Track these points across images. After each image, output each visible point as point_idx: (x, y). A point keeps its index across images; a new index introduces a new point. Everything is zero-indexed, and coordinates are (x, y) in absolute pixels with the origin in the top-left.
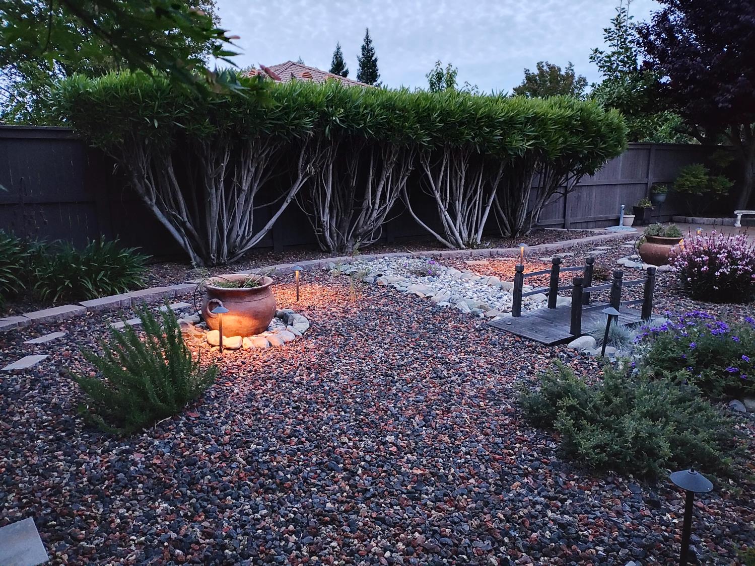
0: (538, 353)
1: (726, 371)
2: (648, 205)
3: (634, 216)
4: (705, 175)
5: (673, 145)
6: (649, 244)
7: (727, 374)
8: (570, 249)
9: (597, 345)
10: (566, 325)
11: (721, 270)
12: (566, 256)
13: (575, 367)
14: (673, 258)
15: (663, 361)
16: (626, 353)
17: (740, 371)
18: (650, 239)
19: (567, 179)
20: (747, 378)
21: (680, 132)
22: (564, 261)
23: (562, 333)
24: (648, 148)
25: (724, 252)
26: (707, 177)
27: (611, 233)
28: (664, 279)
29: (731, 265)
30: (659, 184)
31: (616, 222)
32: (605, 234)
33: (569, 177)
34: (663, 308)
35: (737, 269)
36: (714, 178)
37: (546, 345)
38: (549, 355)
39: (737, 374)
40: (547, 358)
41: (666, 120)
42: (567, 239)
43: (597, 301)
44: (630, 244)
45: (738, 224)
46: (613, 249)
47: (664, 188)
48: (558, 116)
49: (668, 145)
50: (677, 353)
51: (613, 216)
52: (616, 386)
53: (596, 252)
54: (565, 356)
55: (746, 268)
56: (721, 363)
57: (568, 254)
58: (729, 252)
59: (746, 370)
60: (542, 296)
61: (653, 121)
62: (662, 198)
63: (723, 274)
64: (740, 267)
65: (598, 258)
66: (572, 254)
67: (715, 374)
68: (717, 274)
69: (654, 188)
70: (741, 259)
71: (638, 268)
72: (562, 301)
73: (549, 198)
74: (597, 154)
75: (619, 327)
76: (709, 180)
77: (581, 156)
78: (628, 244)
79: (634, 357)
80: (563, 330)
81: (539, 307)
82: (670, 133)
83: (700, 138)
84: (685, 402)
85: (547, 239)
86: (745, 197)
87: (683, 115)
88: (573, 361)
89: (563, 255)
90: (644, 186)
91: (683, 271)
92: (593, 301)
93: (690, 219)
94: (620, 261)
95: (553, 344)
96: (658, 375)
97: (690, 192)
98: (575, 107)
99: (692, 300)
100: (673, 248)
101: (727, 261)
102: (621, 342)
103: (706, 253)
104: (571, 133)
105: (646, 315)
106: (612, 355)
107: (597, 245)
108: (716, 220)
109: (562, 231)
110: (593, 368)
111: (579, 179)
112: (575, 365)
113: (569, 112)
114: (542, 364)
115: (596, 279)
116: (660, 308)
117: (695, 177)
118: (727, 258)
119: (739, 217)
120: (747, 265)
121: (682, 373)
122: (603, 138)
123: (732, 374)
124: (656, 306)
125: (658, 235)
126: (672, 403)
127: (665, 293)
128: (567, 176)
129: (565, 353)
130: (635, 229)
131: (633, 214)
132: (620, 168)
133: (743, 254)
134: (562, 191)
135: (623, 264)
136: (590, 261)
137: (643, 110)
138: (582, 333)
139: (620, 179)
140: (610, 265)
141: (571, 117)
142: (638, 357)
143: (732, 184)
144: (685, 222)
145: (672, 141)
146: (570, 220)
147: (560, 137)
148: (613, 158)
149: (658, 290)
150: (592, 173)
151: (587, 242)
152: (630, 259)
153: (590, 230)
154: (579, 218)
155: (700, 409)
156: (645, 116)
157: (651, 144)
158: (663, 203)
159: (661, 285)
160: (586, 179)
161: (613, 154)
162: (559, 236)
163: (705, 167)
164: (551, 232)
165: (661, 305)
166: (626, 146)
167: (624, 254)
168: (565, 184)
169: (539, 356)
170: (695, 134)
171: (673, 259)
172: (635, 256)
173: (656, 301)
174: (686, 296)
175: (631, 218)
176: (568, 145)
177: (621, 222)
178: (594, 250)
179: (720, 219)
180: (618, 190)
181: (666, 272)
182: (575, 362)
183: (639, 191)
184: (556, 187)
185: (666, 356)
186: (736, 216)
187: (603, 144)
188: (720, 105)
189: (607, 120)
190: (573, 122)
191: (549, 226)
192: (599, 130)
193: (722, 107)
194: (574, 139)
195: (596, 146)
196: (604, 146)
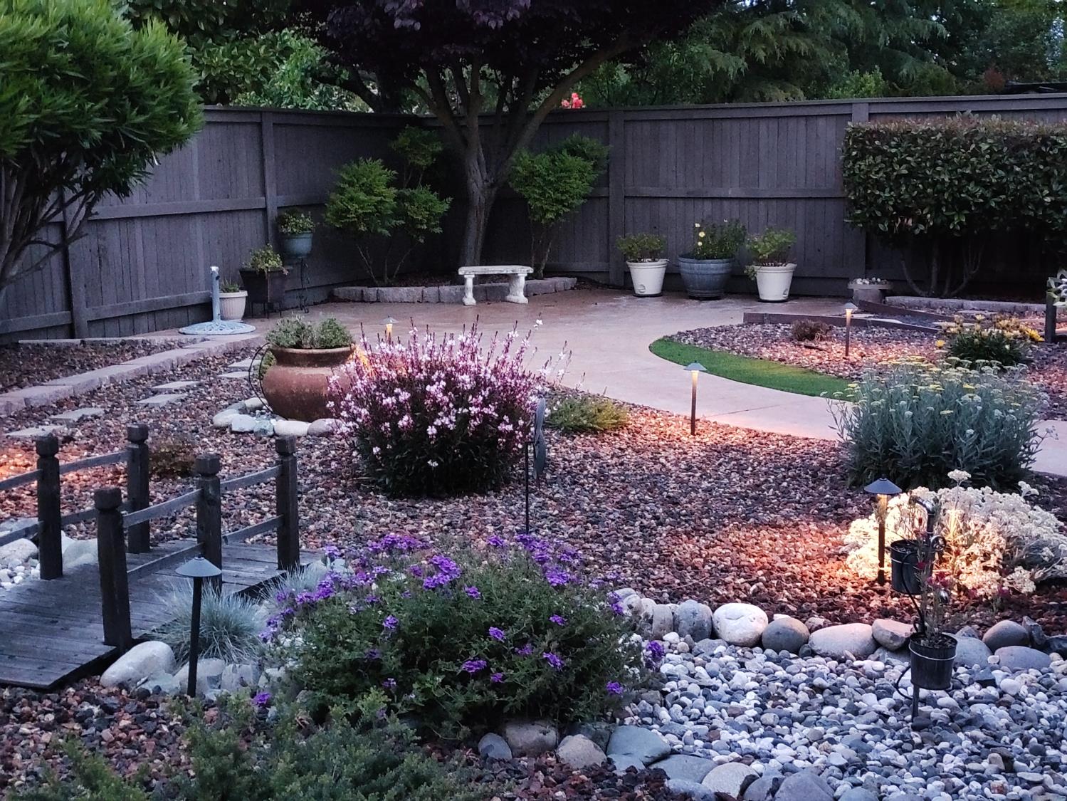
0: (22, 719)
1: (464, 672)
2: (275, 263)
3: (245, 294)
4: (388, 186)
5: (311, 113)
6: (282, 369)
7: (464, 678)
8: (93, 395)
9: (177, 661)
10: (91, 621)
11: (438, 422)
12: (82, 420)
13: (123, 735)
14: (337, 398)
15: (333, 673)
16: (248, 668)
17: (489, 665)
18: (283, 358)
19: (62, 205)
20: (504, 678)
21: (324, 80)
22: (79, 433)
23: (82, 646)
24: (255, 118)
25: (439, 379)
26: (393, 191)
27: (194, 342)
28: (326, 454)
29: (456, 407)
30: (293, 210)
31: (205, 311)
32: (181, 345)
33: (67, 199)
34: (327, 530)
35: (467, 418)
36: (407, 192)
37: (41, 691)
38: (51, 717)
39: (486, 672)
40: (47, 728)
41: (286, 51)
42: (83, 369)
43: (170, 537)
44: (243, 369)
45: (470, 299)
46: (200, 385)
47: (305, 221)
48: (8, 35)
49: (297, 112)
50: (362, 649)
51: (195, 296)
52: (222, 775)
53: (161, 400)
54: (96, 710)
55: (486, 410)
56: (453, 656)
57: (88, 412)
58: (449, 377)
59: (500, 659)
60: (27, 546)
61: (255, 52)
62: (302, 245)
63: (442, 429)
64: (474, 410)
65: (166, 415)
66: (98, 411)
67: (443, 684)
68: (431, 431)
69: (281, 221)
70: (475, 392)
71: (264, 431)
72: (80, 551)
73: (17, 257)
74: (126, 138)
75: (222, 604)
76: (399, 198)
77: (87, 145)
78: (236, 369)
79: (268, 677)
80: (82, 637)
81: (18, 579)
82: (302, 83)
83: (369, 98)
84: (384, 772)
85: (28, 372)
86: (474, 238)
87: (323, 40)
88: (118, 721)
89: (74, 415)
90: (260, 215)
91: (361, 433)
92: (161, 539)
93: (371, 292)
94: (221, 419)
95: (60, 685)
96: (321, 715)
97: (362, 228)
98: (52, 12)
99: (389, 499)
100: (333, 376)
101: (446, 399)
102: (233, 640)
103: (405, 383)
104: (50, 83)
105: (289, 557)
106: (215, 681)
107: (160, 379)
108: (426, 290)
109: (68, 347)
110: (171, 728)
111: (90, 206)
112: (122, 730)
113: (35, 27)
114: (34, 750)
115: (164, 474)
116: (319, 532)
117: (369, 192)
118: (445, 391)
119: (469, 283)
120: (485, 403)
121: (373, 701)
122: (136, 96)
123: (476, 676)
124: (312, 527)
125: (299, 345)
126: (356, 782)
127: (328, 489)
128: (61, 197)
129: (96, 703)
130: (249, 327)
131: (242, 289)
132: (196, 172)
133: (477, 378)
134: (53, 237)
135: (229, 426)
136: (138, 436)
137: (232, 23)
138: (136, 634)
139: (197, 200)
140: (196, 431)
141: (43, 41)
142: (274, 672)
143: (447, 207)
144: (363, 300)
145: (311, 102)
146: (86, 314)
147: (21, 94)
148: (170, 150)
149: (313, 485)
150: (123, 190)
151: (135, 372)
152: (244, 411)
153: (139, 338)
154: (107, 310)
155: (418, 780)
156: (236, 39)
157: (261, 112)
158: (309, 255)
159: (319, 469)
160: (109, 205)
161: (172, 142)
162: (61, 363)
163: (387, 165)
164: (38, 349)
165: (322, 524)
166: (200, 118)
167: (229, 399)
168: (59, 218)
169: (24, 729)
170: (355, 87)
171: (337, 406)
172: (254, 401)
173: (311, 514)
174: (376, 492)
175: (238, 300)
176: (45, 117)
177: (216, 311)
178: (155, 393)
179: (431, 291)
180: (198, 229)
181: (328, 434)
182: (123, 723)
183: (250, 228)
184: (32, 227)
185: (337, 660)
186: (462, 281)
187: (139, 113)
188: (397, 23)
189: (141, 51)
190: (53, 55)
191: (30, 333)
192: (124, 77)
193: (402, 28)
194: (62, 100)
195: (122, 118)
196: (141, 119)
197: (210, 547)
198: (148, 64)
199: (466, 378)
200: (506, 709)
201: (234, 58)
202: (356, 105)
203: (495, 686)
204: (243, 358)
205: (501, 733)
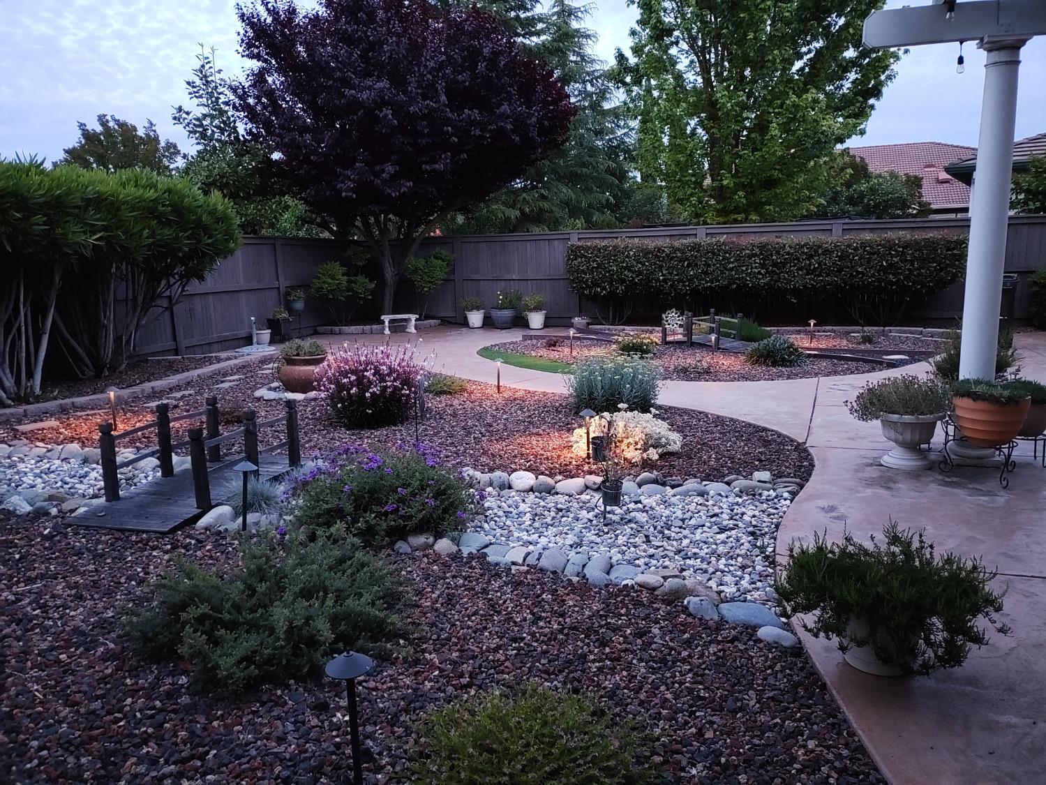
0: (154, 548)
1: (386, 511)
2: (285, 315)
3: (270, 331)
4: (343, 275)
5: (302, 239)
6: (289, 367)
7: (386, 514)
8: (188, 384)
9: (236, 515)
10: (189, 498)
11: (371, 390)
12: (183, 397)
13: (208, 554)
14: (319, 381)
15: (319, 516)
16: (274, 516)
17: (398, 507)
18: (290, 361)
19: (169, 286)
20: (406, 513)
21: (307, 222)
22: (181, 404)
23: (184, 510)
24: (272, 242)
25: (371, 369)
26: (346, 278)
27: (243, 356)
28: (314, 409)
29: (380, 383)
30: (293, 288)
31: (248, 341)
32: (236, 358)
33: (171, 283)
34: (315, 446)
35: (386, 387)
36: (353, 278)
37: (164, 534)
38: (169, 547)
39: (397, 510)
40: (166, 552)
41: (287, 207)
42: (183, 371)
43: (231, 454)
44: (269, 369)
45: (387, 331)
46: (246, 377)
47: (300, 293)
48: (136, 198)
49: (296, 238)
50: (333, 502)
51: (243, 333)
52: (260, 569)
53: (226, 385)
54: (193, 542)
55: (395, 384)
56: (380, 504)
57: (186, 393)
58: (376, 368)
59: (404, 504)
60: (154, 461)
61: (270, 207)
62: (299, 306)
63: (373, 394)
64: (389, 384)
65: (229, 393)
66: (192, 392)
67: (375, 517)
68: (368, 395)
69: (288, 294)
70: (389, 375)
71: (281, 399)
72: (183, 463)
73: (145, 314)
74: (202, 251)
75: (260, 485)
76: (349, 282)
77: (181, 255)
78: (266, 369)
79: (284, 519)
80: (184, 506)
81: (150, 478)
82: (296, 224)
83: (331, 231)
84: (345, 562)
85: (153, 374)
86: (388, 302)
87: (306, 202)
88: (205, 546)
89: (179, 395)
90: (276, 291)
91: (331, 397)
92: (226, 455)
93: (337, 329)
94: (258, 394)
95: (173, 531)
96: (312, 538)
97: (331, 297)
98: (160, 186)
99: (347, 430)
100: (316, 369)
101: (375, 379)
102: (265, 503)
103: (354, 372)
104: (160, 223)
105: (295, 460)
106: (257, 524)
107: (225, 375)
108: (365, 327)
109: (175, 360)
110: (233, 549)
111: (184, 287)
112: (207, 551)
113: (151, 194)
114: (161, 563)
115: (228, 422)
116: (311, 447)
117: (333, 278)
118: (374, 375)
119: (387, 323)
120: (395, 380)
121: (339, 527)
122: (206, 229)
123: (391, 513)
124: (307, 445)
125: (298, 355)
126: (331, 568)
127: (315, 426)
128: (168, 281)
129: (193, 538)
130: (273, 348)
131: (268, 329)
132: (241, 269)
133: (390, 368)
134: (165, 304)
135: (262, 397)
136: (212, 402)
137: (257, 193)
138: (213, 503)
139: (243, 283)
140: (245, 400)
141: (155, 201)
142: (288, 518)
143: (373, 286)
144: (332, 333)
145: (301, 234)
146: (184, 343)
147: (144, 229)
148: (226, 257)
149: (307, 424)
150: (201, 278)
151: (212, 371)
152: (270, 389)
153: (214, 355)
154: (194, 342)
155: (363, 565)
156: (260, 201)
157: (275, 238)
158: (303, 311)
159: (310, 417)
160: (194, 286)
161: (228, 253)
162: (172, 368)
163: (342, 265)
164: (159, 362)
165: (312, 444)
166: (241, 241)
167: (262, 383)
168: (167, 293)
169: (155, 553)
170: (324, 226)
171: (319, 385)
172: (275, 384)
173: (307, 439)
174: (341, 427)
175: (266, 334)
176: (157, 240)
177: (255, 340)
178: (222, 382)
179: (367, 328)
180: (243, 298)
181: (315, 399)
182: (208, 548)
183: (271, 298)
184: (153, 299)
185: (320, 509)
186: (383, 322)
187: (209, 238)
188: (344, 194)
189: (208, 206)
190: (160, 208)
191: (153, 354)
192: (200, 219)
193: (346, 196)
194: (166, 231)
195: (199, 241)
196: (210, 241)
197: (252, 456)
198: (212, 212)
199: (384, 368)
200: (408, 528)
201: (258, 210)
202: (326, 235)
203: (402, 517)
204: (270, 363)
205: (406, 540)
